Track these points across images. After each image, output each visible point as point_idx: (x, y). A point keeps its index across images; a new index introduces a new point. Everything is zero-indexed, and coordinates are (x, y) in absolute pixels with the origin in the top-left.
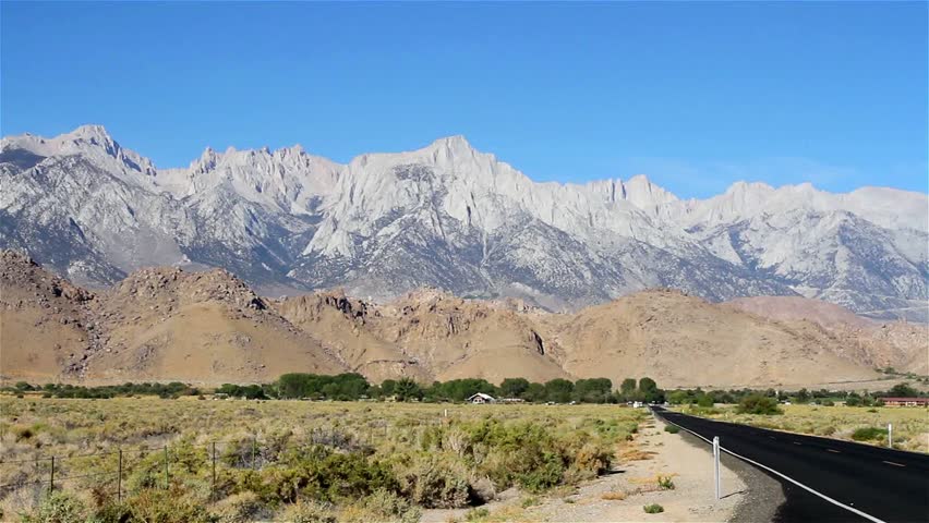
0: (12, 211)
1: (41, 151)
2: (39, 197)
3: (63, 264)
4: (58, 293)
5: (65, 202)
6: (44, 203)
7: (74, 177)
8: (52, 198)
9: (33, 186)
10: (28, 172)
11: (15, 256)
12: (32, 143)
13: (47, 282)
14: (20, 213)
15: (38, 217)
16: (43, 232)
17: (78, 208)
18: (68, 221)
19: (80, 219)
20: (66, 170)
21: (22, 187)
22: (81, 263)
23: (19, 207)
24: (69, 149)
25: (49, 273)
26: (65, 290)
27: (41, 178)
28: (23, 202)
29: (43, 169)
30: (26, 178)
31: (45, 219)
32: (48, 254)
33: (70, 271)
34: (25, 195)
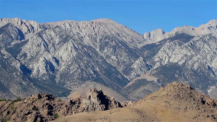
0: (180, 63)
1: (192, 33)
2: (193, 56)
3: (205, 88)
4: (203, 102)
5: (205, 57)
6: (195, 59)
7: (209, 45)
8: (199, 56)
9: (189, 51)
10: (186, 44)
11: (183, 85)
12: (188, 30)
13: (198, 97)
14: (184, 64)
15: (193, 66)
16: (195, 73)
17: (211, 61)
18: (207, 67)
19: (213, 65)
20: (205, 42)
21: (185, 51)
22: (214, 87)
23: (184, 61)
24: (206, 32)
25: (199, 93)
26: (207, 101)
27: (193, 46)
28: (185, 58)
29: (194, 42)
30: (186, 47)
31: (196, 66)
32: (198, 83)
33: (209, 91)
34: (186, 55)
